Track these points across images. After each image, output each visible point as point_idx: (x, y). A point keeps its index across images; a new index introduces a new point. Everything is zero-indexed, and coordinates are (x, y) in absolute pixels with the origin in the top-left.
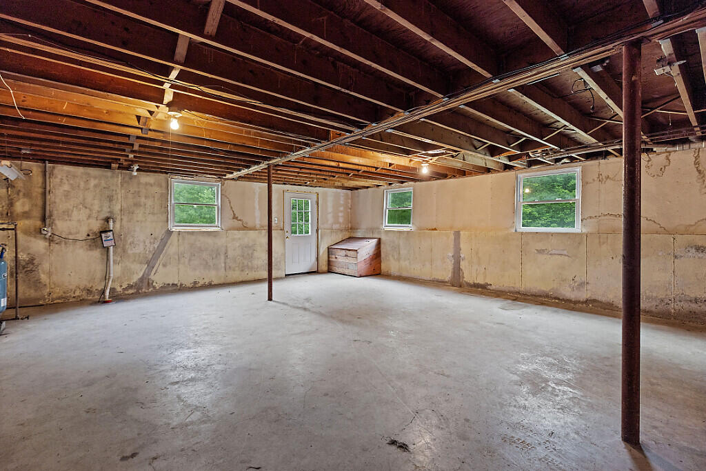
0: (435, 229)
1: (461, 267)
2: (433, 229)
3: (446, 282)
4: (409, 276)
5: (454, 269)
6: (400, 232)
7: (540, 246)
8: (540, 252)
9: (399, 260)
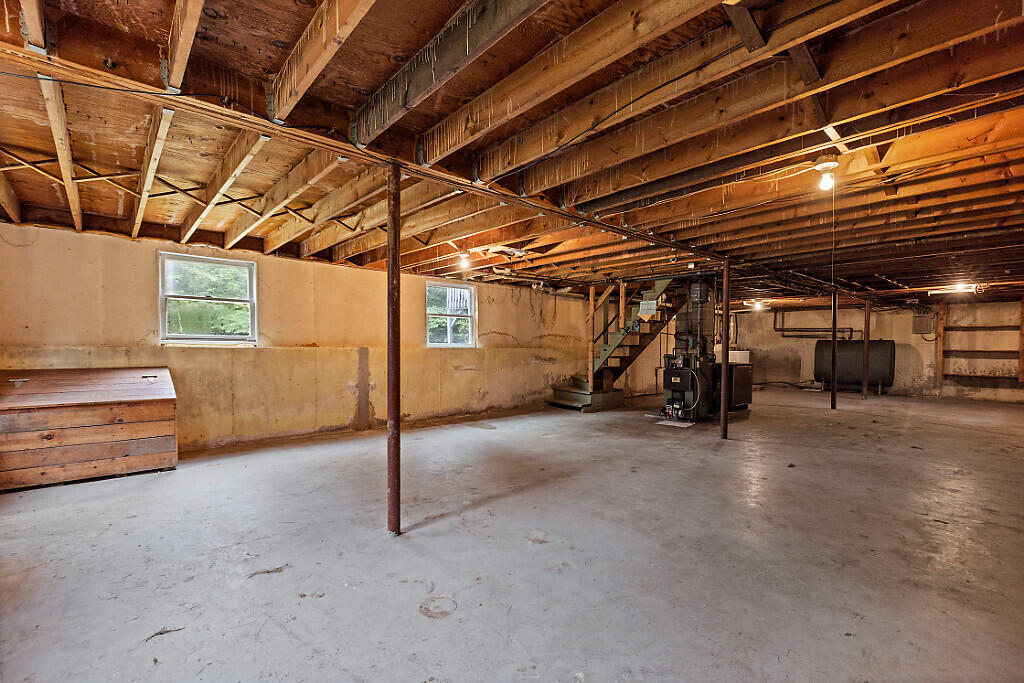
0: (314, 345)
1: (370, 400)
2: (308, 345)
3: (346, 428)
4: (266, 436)
5: (359, 404)
6: (233, 350)
7: (455, 363)
8: (456, 368)
9: (232, 408)
